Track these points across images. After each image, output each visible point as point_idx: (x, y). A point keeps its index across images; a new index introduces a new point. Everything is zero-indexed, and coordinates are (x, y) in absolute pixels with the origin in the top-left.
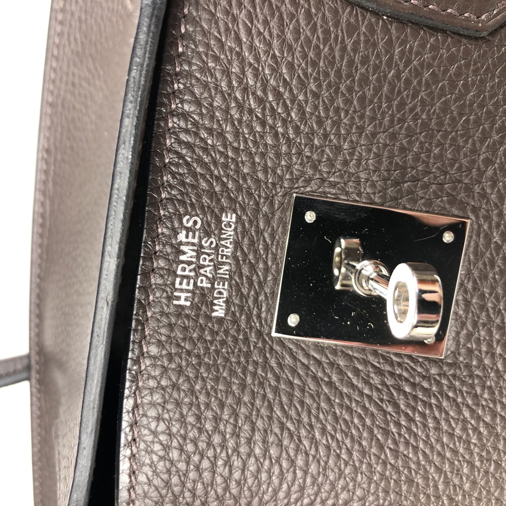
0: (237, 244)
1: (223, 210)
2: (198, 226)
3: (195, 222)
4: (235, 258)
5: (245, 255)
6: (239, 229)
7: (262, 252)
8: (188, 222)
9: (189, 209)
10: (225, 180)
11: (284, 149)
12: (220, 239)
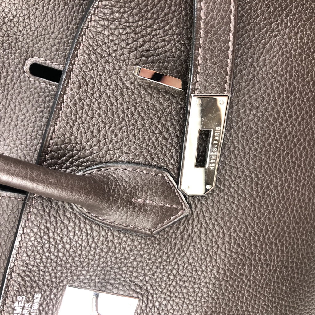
0: (41, 305)
1: (35, 292)
2: (24, 300)
3: (23, 298)
4: (39, 309)
5: (44, 309)
6: (42, 299)
7: (51, 307)
8: (19, 298)
9: (21, 293)
10: (38, 282)
11: (65, 271)
12: (33, 303)
